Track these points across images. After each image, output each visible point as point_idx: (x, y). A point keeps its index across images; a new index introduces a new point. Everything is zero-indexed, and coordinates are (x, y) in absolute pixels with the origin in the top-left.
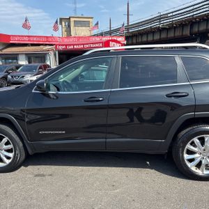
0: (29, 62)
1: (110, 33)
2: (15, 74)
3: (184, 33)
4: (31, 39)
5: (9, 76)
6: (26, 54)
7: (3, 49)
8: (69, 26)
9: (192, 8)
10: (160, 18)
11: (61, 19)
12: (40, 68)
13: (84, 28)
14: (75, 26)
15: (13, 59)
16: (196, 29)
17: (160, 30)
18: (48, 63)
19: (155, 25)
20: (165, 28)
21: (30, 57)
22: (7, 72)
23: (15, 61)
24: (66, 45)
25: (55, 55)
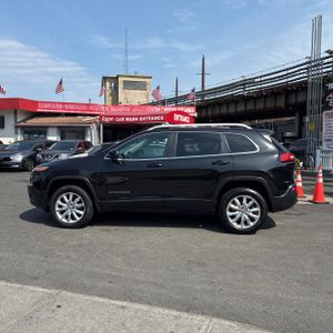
0: (62, 138)
1: (176, 100)
2: (47, 152)
3: (278, 105)
4: (66, 107)
5: (39, 156)
6: (58, 127)
7: (27, 119)
8: (116, 88)
9: (285, 73)
10: (244, 83)
11: (105, 78)
12: (79, 146)
13: (138, 92)
14: (124, 88)
15: (40, 133)
16: (292, 100)
17: (245, 99)
18: (89, 140)
19: (238, 91)
20: (252, 97)
21: (63, 131)
22: (35, 149)
23: (42, 136)
24: (115, 117)
25: (99, 129)
